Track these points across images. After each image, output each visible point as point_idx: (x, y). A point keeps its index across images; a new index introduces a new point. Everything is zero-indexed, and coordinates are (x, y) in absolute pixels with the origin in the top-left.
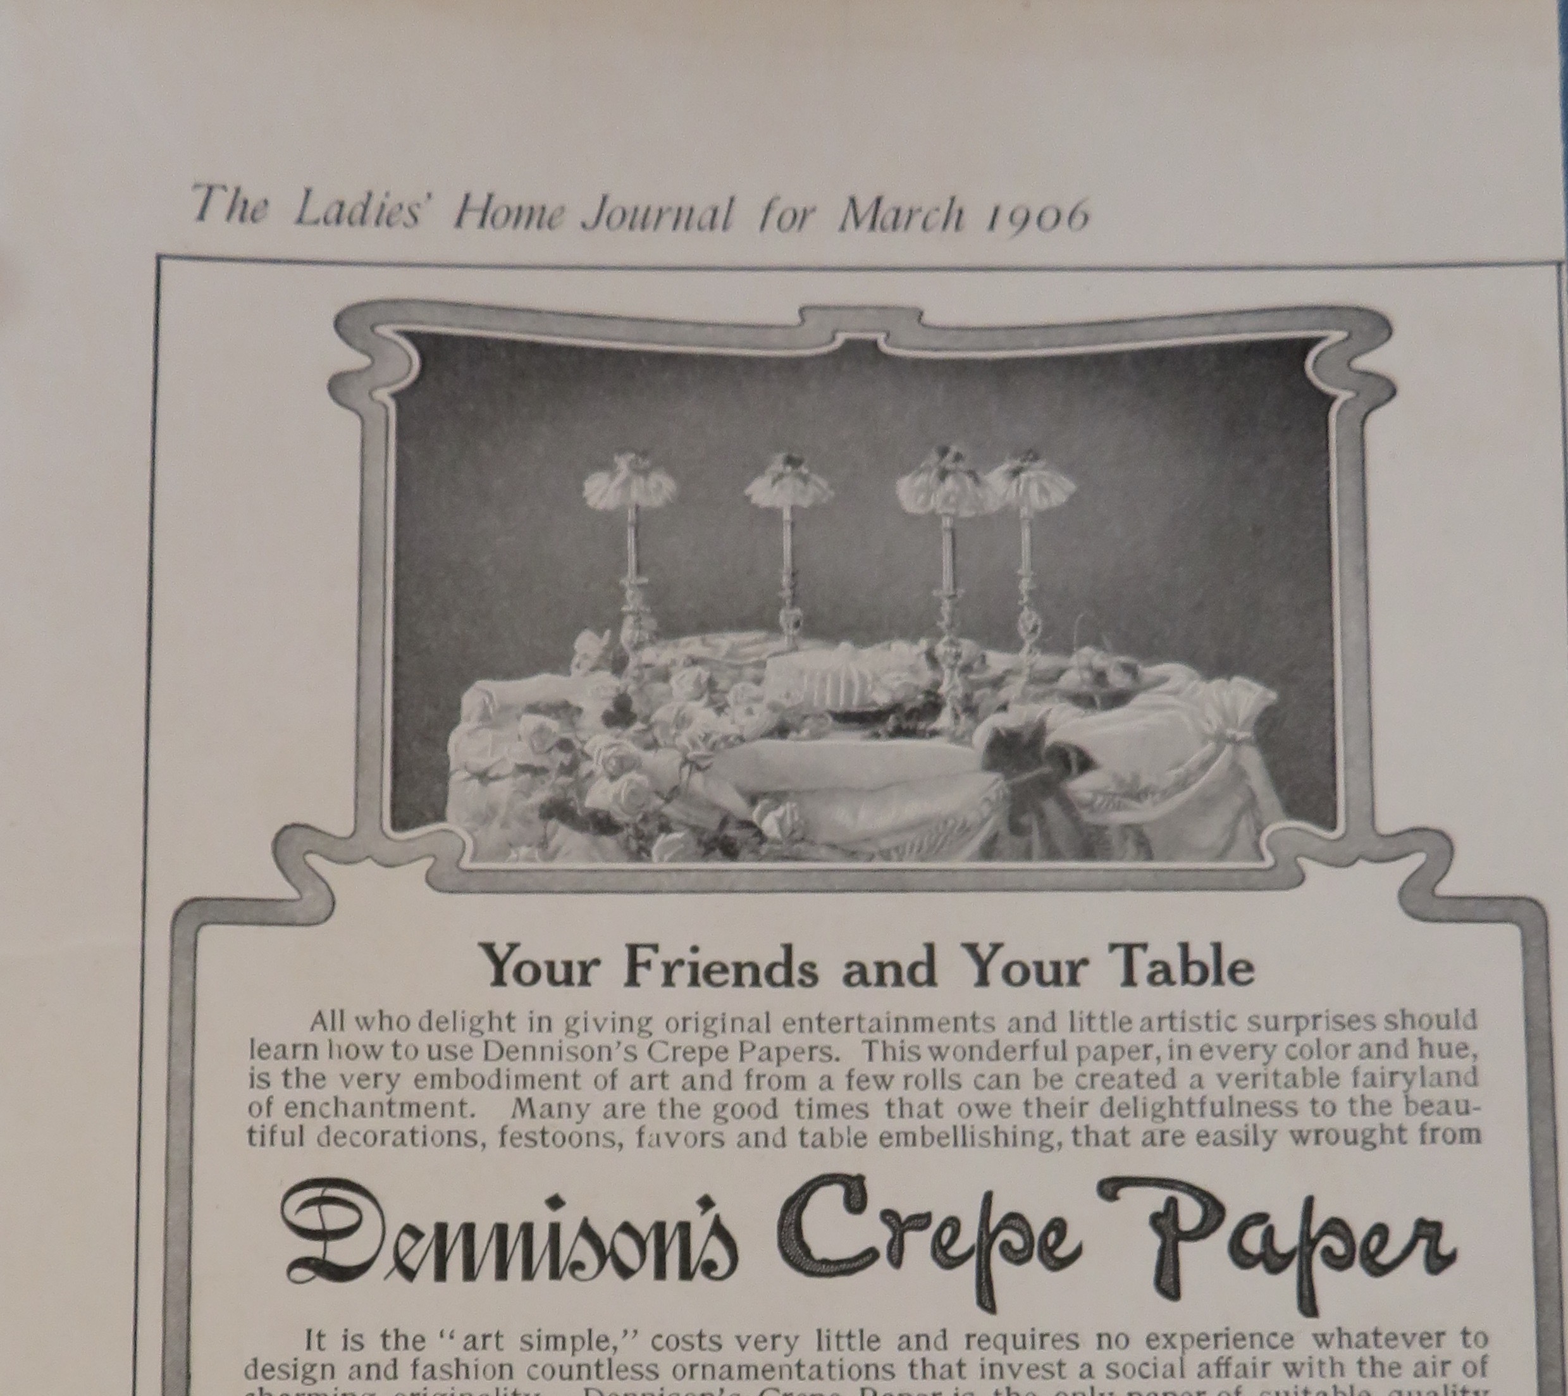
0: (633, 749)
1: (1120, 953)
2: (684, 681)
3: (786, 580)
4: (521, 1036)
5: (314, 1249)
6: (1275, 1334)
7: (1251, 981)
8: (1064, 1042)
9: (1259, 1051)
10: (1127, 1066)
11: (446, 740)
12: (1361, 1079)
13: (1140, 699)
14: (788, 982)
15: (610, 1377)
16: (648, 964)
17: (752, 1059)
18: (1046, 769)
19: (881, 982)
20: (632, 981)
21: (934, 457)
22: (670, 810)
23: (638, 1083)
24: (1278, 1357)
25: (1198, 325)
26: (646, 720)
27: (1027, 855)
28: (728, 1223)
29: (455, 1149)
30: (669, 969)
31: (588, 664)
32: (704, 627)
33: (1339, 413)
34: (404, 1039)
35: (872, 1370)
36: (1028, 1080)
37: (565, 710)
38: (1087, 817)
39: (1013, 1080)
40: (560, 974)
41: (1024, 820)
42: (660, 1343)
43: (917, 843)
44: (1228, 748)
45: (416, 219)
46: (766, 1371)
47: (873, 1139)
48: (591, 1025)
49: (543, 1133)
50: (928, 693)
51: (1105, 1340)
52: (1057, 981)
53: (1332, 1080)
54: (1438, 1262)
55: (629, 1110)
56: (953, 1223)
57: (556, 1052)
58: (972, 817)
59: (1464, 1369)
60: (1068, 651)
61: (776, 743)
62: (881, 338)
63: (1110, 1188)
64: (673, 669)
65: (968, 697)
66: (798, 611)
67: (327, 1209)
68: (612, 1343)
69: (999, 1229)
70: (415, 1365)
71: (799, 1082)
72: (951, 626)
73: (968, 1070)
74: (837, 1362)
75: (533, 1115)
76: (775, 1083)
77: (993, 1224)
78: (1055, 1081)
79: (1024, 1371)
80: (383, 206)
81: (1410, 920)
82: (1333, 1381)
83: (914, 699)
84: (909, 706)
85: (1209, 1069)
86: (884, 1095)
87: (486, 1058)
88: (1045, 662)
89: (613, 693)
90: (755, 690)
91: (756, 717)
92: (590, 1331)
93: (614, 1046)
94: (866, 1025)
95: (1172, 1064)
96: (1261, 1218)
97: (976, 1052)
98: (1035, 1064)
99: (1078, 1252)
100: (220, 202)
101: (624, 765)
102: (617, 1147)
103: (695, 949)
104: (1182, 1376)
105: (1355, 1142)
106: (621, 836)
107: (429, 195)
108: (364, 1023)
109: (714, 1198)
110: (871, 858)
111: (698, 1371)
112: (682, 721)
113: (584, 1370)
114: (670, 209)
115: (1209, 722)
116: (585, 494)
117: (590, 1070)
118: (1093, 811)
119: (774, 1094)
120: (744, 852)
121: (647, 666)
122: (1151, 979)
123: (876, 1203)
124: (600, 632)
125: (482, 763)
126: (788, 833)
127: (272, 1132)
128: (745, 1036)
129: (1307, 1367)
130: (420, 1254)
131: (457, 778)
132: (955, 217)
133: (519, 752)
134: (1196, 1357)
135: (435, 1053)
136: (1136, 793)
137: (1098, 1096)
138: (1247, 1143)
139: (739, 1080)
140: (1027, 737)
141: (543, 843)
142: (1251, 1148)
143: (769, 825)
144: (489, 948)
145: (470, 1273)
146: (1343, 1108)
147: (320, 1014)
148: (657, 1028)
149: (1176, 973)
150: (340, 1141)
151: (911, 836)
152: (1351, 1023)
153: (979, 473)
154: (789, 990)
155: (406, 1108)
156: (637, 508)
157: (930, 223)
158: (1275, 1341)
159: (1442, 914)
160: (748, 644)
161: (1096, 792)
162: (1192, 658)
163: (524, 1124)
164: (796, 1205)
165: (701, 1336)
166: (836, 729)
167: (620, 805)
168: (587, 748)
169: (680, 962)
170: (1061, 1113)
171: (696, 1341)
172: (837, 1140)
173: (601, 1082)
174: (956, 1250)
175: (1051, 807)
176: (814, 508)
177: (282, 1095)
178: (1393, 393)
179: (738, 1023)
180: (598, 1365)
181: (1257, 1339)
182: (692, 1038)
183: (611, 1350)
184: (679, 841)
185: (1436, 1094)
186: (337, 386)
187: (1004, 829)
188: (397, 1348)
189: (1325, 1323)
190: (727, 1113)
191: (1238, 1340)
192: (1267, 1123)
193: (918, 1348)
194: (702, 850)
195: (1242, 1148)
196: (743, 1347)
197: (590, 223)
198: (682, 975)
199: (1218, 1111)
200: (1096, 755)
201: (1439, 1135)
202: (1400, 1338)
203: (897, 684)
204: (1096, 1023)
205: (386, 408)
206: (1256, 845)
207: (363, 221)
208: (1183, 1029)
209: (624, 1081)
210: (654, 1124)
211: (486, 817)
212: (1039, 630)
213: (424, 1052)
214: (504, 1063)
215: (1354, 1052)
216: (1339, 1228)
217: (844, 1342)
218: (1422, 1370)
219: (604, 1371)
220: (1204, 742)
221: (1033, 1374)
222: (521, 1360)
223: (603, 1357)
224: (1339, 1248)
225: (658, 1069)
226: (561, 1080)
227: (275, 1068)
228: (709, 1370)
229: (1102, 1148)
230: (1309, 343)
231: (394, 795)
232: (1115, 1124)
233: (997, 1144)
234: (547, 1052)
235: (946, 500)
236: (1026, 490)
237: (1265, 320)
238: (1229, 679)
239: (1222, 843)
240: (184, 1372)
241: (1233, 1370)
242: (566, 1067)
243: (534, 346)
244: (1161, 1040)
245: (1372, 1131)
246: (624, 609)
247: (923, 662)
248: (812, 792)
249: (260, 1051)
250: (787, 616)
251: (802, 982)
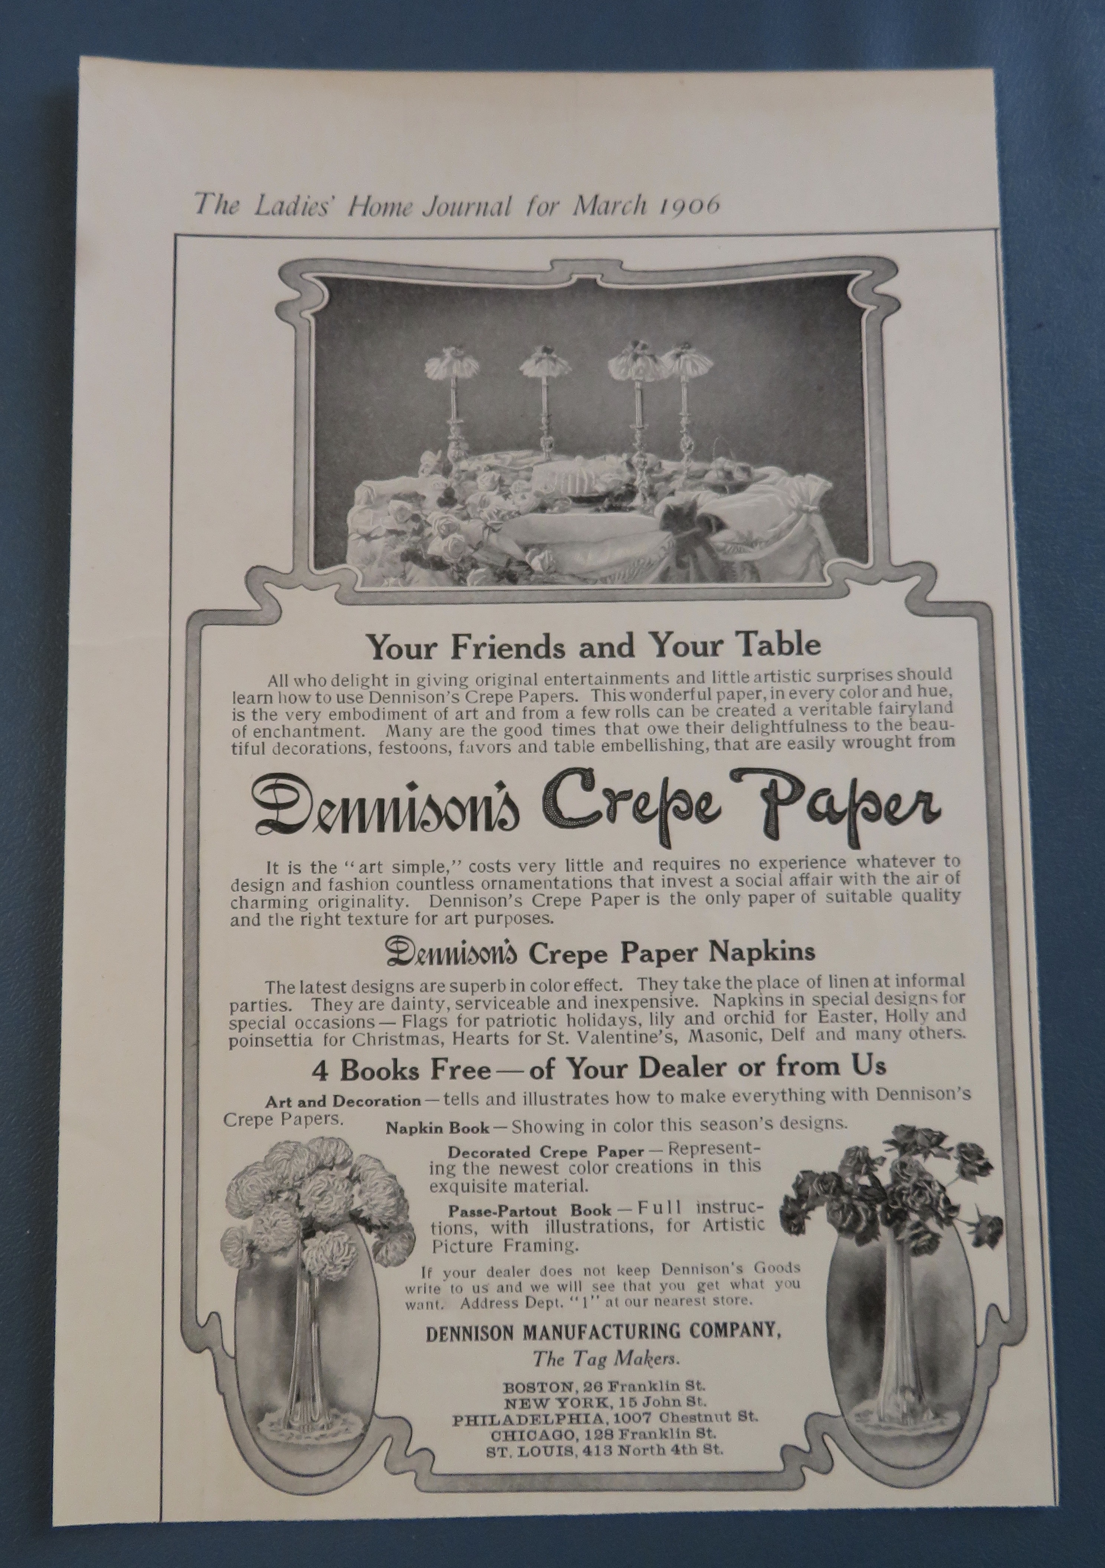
0: (455, 520)
1: (742, 636)
2: (484, 480)
3: (544, 420)
4: (391, 688)
5: (271, 814)
6: (835, 860)
7: (819, 652)
8: (709, 689)
9: (824, 694)
10: (746, 703)
11: (346, 516)
12: (884, 709)
13: (752, 488)
14: (547, 655)
15: (445, 888)
16: (465, 646)
17: (526, 700)
18: (697, 529)
19: (602, 655)
20: (456, 656)
21: (631, 346)
22: (477, 555)
23: (460, 716)
24: (836, 873)
25: (784, 268)
26: (463, 503)
27: (687, 580)
28: (512, 797)
29: (353, 755)
30: (477, 648)
31: (429, 470)
32: (496, 447)
33: (868, 318)
34: (323, 691)
35: (599, 883)
36: (688, 712)
37: (415, 498)
38: (722, 557)
39: (680, 711)
40: (414, 652)
41: (685, 559)
42: (474, 868)
43: (622, 573)
44: (804, 516)
45: (326, 212)
46: (537, 884)
47: (598, 747)
48: (433, 682)
49: (405, 745)
50: (628, 485)
51: (735, 864)
52: (705, 653)
53: (867, 710)
54: (931, 817)
55: (455, 731)
56: (646, 796)
57: (412, 697)
58: (655, 558)
59: (946, 879)
60: (710, 460)
61: (539, 515)
62: (598, 277)
63: (737, 775)
64: (478, 473)
65: (651, 487)
66: (551, 438)
67: (279, 791)
68: (446, 869)
69: (672, 799)
70: (331, 882)
71: (554, 713)
72: (641, 446)
73: (653, 706)
74: (578, 878)
75: (399, 735)
76: (540, 714)
77: (669, 796)
78: (704, 712)
79: (688, 882)
80: (306, 203)
81: (912, 615)
82: (870, 887)
83: (620, 489)
84: (617, 493)
85: (794, 705)
86: (605, 721)
87: (371, 702)
88: (696, 466)
89: (444, 488)
90: (527, 485)
91: (527, 501)
92: (433, 861)
93: (445, 694)
94: (593, 680)
95: (773, 701)
96: (826, 791)
97: (658, 695)
98: (693, 702)
99: (718, 813)
100: (212, 202)
101: (450, 529)
102: (448, 753)
103: (493, 637)
104: (781, 884)
105: (881, 746)
106: (449, 571)
107: (333, 197)
108: (299, 682)
109: (505, 783)
110: (595, 582)
111: (497, 884)
112: (484, 503)
113: (430, 884)
114: (474, 203)
115: (793, 500)
116: (426, 371)
117: (432, 708)
118: (725, 554)
119: (540, 721)
120: (521, 580)
121: (463, 471)
122: (760, 651)
123: (600, 786)
124: (436, 452)
125: (367, 529)
126: (547, 568)
127: (246, 746)
128: (523, 687)
129: (854, 879)
130: (333, 817)
131: (352, 538)
132: (641, 206)
133: (388, 522)
134: (788, 873)
135: (341, 700)
136: (751, 543)
137: (729, 721)
138: (817, 748)
139: (519, 713)
140: (686, 511)
141: (404, 576)
142: (820, 750)
143: (536, 564)
144: (372, 637)
145: (362, 828)
146: (874, 726)
147: (273, 677)
148: (471, 683)
149: (775, 648)
150: (286, 751)
151: (618, 569)
152: (878, 676)
153: (657, 357)
154: (548, 660)
155: (324, 731)
156: (457, 379)
157: (627, 209)
158: (835, 863)
159: (931, 612)
160: (522, 458)
161: (727, 542)
162: (782, 463)
163: (394, 740)
164: (553, 786)
165: (498, 863)
166: (573, 507)
167: (448, 553)
168: (428, 520)
169: (484, 644)
170: (708, 731)
171: (495, 866)
172: (577, 748)
173: (438, 715)
174: (646, 812)
175: (701, 551)
176: (560, 377)
177: (252, 725)
178: (899, 307)
179: (518, 680)
180: (438, 881)
181: (824, 862)
182: (492, 689)
183: (445, 872)
184: (482, 573)
185: (928, 718)
186: (281, 309)
187: (673, 565)
188: (320, 872)
189: (864, 853)
190: (512, 733)
191: (813, 863)
192: (829, 736)
193: (626, 870)
194: (497, 579)
195: (815, 750)
196: (523, 870)
197: (427, 212)
198: (485, 652)
199: (800, 729)
200: (727, 521)
201: (930, 741)
202: (909, 862)
203: (610, 480)
204: (728, 678)
205: (309, 322)
206: (821, 573)
207: (295, 213)
208: (779, 681)
209: (451, 714)
210: (470, 739)
211: (369, 560)
212: (693, 448)
213: (334, 699)
214: (381, 705)
215: (879, 694)
216: (872, 797)
217: (582, 866)
218: (921, 880)
219: (442, 885)
220: (790, 513)
221: (693, 884)
222: (393, 879)
223: (441, 876)
224: (872, 809)
225: (471, 707)
226: (415, 714)
227: (248, 709)
228: (503, 884)
229: (732, 751)
230: (850, 278)
231: (316, 548)
232: (740, 737)
233: (671, 749)
234: (407, 698)
235: (637, 372)
236: (684, 366)
237: (823, 265)
238: (804, 475)
239: (801, 572)
240: (196, 887)
241: (810, 881)
242: (418, 707)
243: (395, 284)
244: (766, 687)
245: (891, 740)
246: (450, 438)
247: (625, 467)
248: (561, 544)
249: (239, 699)
250: (544, 441)
251: (555, 656)
